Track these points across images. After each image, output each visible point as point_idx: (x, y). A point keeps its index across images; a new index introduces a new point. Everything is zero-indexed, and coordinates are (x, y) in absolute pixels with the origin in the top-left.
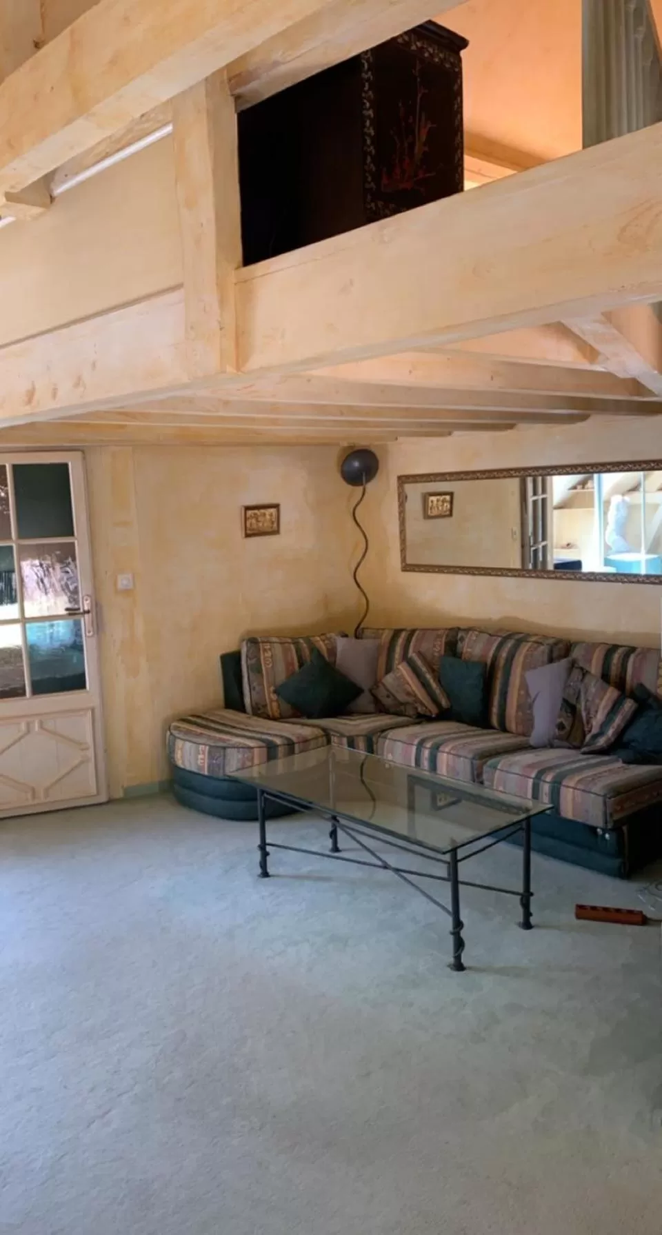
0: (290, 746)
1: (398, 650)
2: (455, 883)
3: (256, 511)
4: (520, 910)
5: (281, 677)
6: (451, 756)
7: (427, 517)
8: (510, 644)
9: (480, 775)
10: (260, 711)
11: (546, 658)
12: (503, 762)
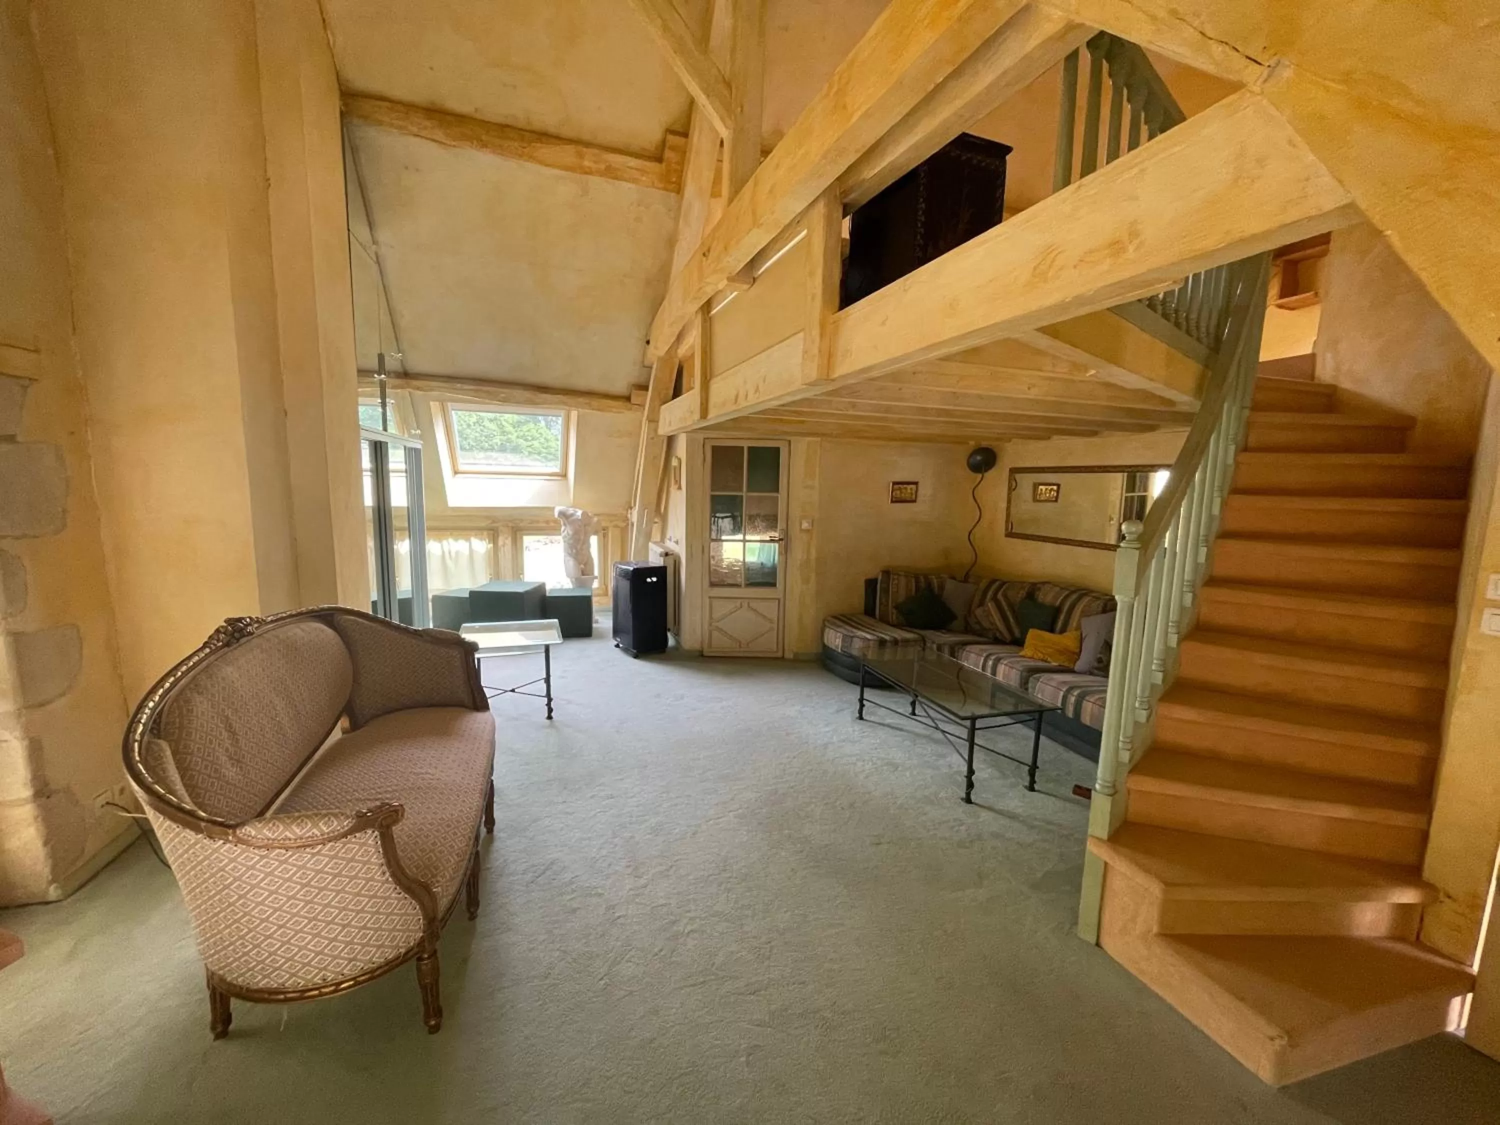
0: (895, 642)
1: (990, 594)
2: (972, 744)
3: (900, 486)
4: (1028, 778)
5: (901, 598)
6: (1007, 668)
7: (1035, 500)
8: (1074, 596)
9: (1027, 683)
10: (884, 620)
11: (1100, 609)
12: (1045, 677)
